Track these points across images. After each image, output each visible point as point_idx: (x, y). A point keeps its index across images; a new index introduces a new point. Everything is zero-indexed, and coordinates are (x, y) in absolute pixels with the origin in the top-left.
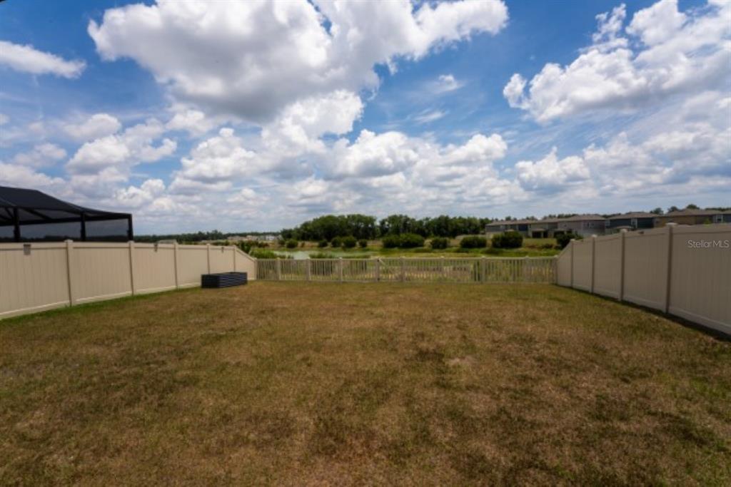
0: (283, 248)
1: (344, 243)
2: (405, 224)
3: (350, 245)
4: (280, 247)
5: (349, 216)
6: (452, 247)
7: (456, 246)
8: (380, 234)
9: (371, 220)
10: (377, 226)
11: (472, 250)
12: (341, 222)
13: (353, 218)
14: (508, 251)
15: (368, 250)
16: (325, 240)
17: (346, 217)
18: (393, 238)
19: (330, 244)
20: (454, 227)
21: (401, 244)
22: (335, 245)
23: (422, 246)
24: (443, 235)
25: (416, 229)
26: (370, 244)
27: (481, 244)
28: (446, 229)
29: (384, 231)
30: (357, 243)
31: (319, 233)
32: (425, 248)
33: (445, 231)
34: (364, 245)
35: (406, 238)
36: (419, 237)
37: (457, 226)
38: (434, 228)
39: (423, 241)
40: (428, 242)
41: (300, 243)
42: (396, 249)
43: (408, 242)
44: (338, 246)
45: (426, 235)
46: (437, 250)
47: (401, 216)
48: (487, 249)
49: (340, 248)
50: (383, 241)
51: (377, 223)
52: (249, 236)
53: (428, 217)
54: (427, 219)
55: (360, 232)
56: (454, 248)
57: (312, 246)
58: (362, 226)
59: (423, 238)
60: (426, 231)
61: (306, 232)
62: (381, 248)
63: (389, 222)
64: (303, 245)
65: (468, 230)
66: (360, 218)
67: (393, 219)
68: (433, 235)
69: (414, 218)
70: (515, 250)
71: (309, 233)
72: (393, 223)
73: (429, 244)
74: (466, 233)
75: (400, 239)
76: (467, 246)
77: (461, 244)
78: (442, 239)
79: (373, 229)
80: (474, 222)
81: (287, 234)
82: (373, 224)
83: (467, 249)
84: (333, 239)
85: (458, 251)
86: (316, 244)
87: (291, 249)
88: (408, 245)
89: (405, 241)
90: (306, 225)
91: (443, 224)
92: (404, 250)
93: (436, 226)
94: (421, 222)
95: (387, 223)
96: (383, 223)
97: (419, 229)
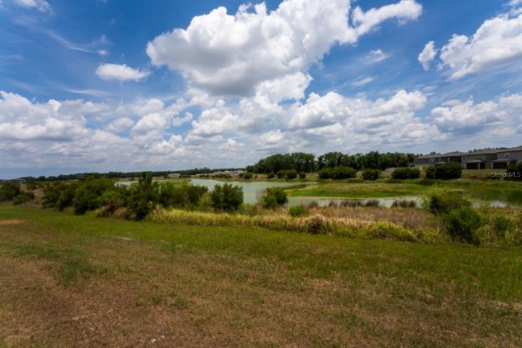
0: (242, 179)
1: (287, 175)
2: (339, 159)
3: (291, 177)
4: (239, 178)
5: (293, 154)
6: (384, 177)
7: (388, 177)
8: (318, 167)
9: (311, 157)
10: (316, 162)
11: (404, 181)
12: (287, 159)
13: (296, 155)
14: (447, 181)
15: (306, 181)
16: (272, 173)
17: (291, 155)
18: (327, 170)
19: (276, 176)
20: (383, 161)
21: (335, 176)
22: (280, 176)
23: (354, 177)
24: (373, 168)
25: (349, 163)
26: (308, 176)
27: (415, 175)
28: (376, 162)
29: (321, 165)
30: (298, 176)
31: (270, 168)
32: (357, 179)
33: (375, 165)
34: (303, 177)
35: (339, 171)
36: (351, 169)
37: (386, 160)
38: (365, 162)
39: (355, 173)
40: (359, 174)
41: (254, 175)
42: (330, 180)
43: (341, 174)
44: (283, 178)
45: (358, 169)
46: (368, 181)
47: (336, 153)
48: (421, 179)
49: (284, 179)
50: (319, 174)
51: (316, 159)
52: (227, 171)
53: (360, 152)
54: (358, 154)
55: (302, 166)
56: (386, 179)
57: (263, 178)
58: (304, 162)
59: (355, 170)
60: (358, 165)
61: (261, 167)
62: (318, 179)
63: (326, 158)
64: (256, 177)
65: (397, 164)
66: (302, 156)
67: (329, 156)
68: (363, 168)
69: (347, 153)
70: (454, 181)
71: (263, 168)
72: (329, 159)
73: (361, 175)
74: (394, 166)
75: (334, 171)
76: (398, 177)
77: (392, 175)
78: (373, 171)
79: (313, 163)
80: (402, 157)
81: (250, 169)
82: (312, 160)
83: (400, 180)
84: (279, 172)
85: (390, 182)
86: (266, 176)
87: (247, 180)
88: (341, 177)
89: (338, 173)
90: (261, 161)
91: (373, 158)
92: (337, 181)
93: (366, 160)
94: (353, 157)
95: (324, 159)
96: (320, 158)
97: (351, 163)
